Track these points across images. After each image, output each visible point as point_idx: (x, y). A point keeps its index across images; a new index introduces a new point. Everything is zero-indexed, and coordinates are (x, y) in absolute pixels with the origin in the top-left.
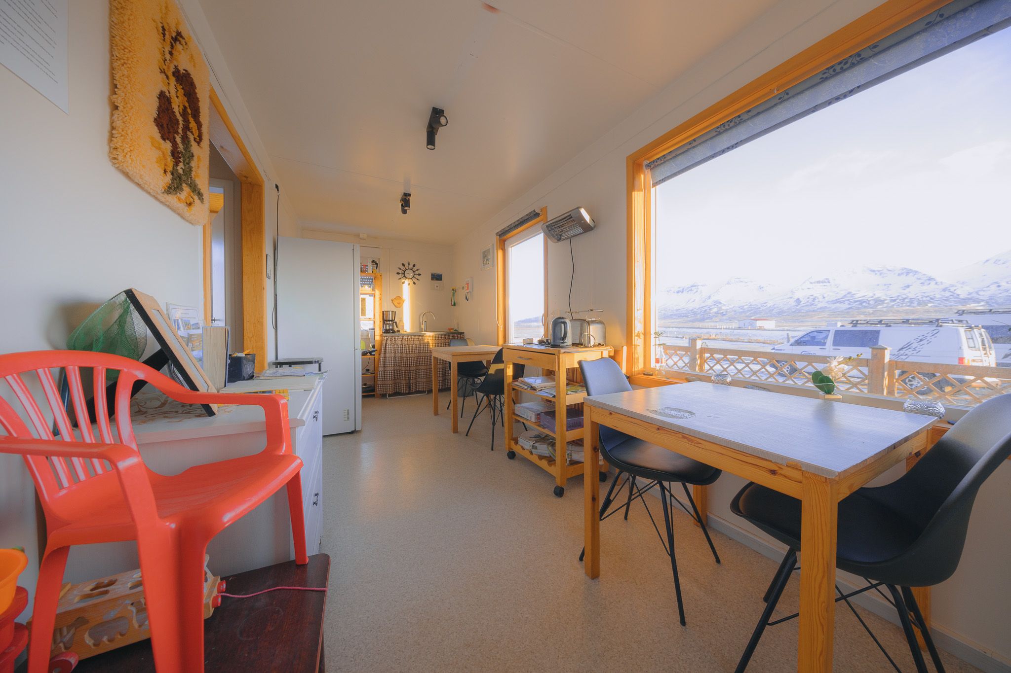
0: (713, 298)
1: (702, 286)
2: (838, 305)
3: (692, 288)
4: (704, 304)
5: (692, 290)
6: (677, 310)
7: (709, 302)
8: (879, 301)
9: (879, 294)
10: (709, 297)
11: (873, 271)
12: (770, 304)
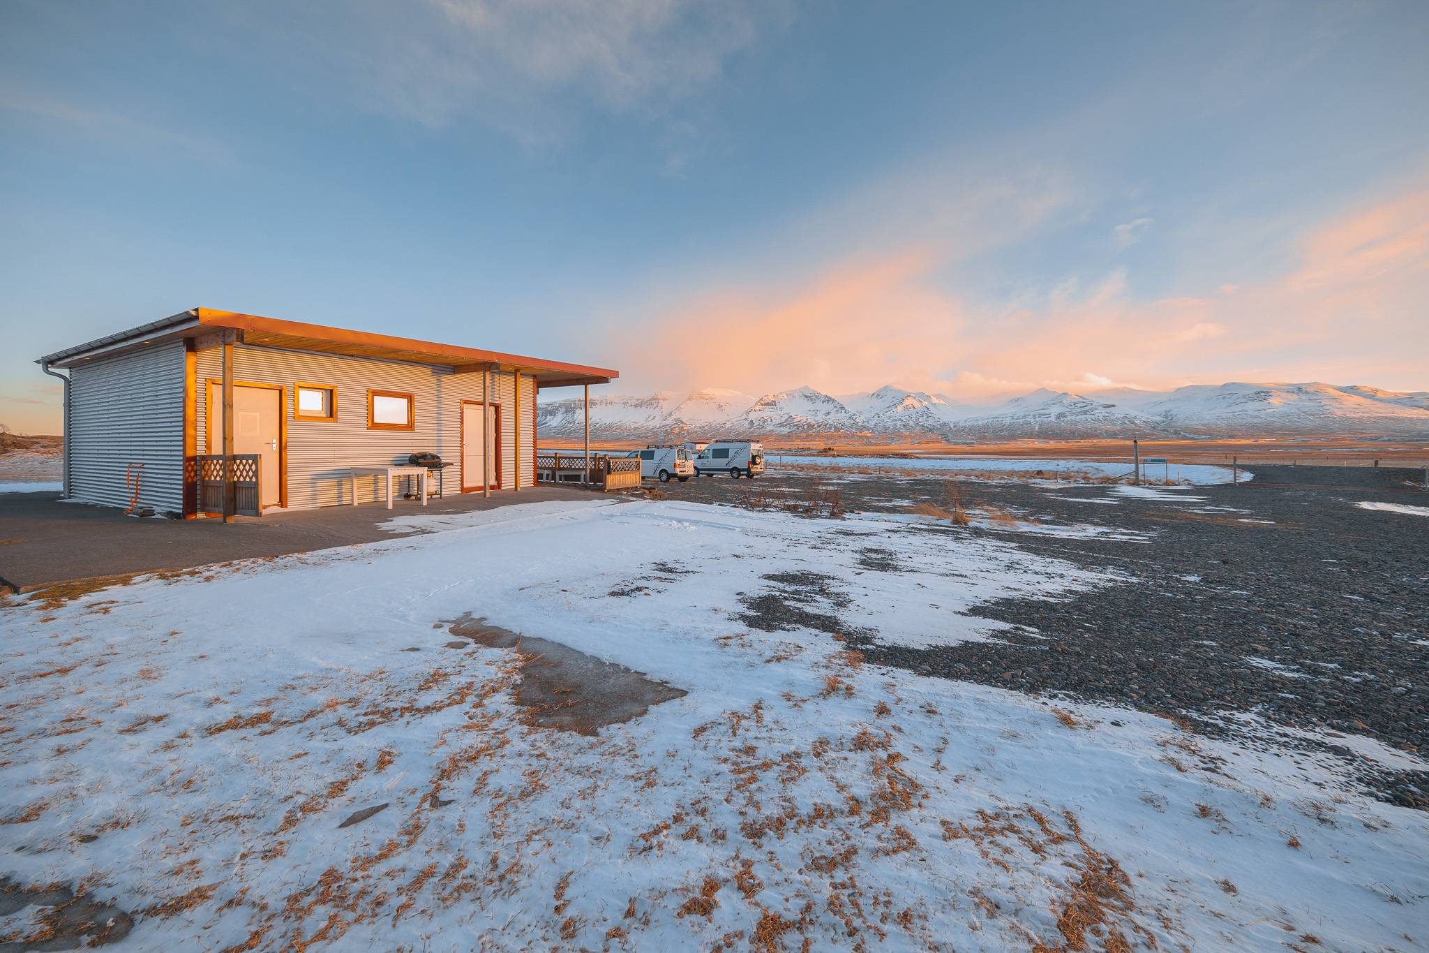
0: (675, 416)
1: (664, 399)
2: (782, 429)
3: (651, 402)
4: (664, 423)
5: (652, 404)
6: (635, 429)
7: (670, 421)
8: (810, 426)
9: (811, 420)
10: (670, 415)
11: (806, 397)
12: (728, 425)
